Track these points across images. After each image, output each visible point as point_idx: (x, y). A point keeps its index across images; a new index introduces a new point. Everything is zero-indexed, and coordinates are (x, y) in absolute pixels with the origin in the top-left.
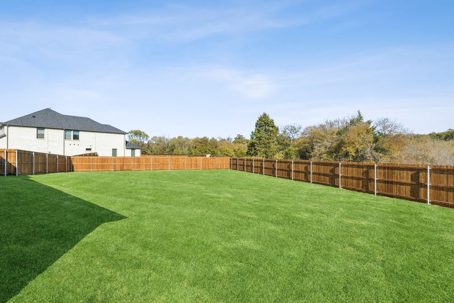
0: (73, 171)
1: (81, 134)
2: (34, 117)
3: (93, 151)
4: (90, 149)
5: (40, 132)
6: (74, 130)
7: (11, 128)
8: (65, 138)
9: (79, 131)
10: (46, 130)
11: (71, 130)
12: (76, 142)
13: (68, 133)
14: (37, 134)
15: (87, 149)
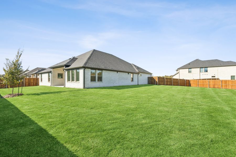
0: (190, 86)
1: (209, 69)
2: (189, 64)
3: (216, 77)
4: (215, 77)
5: (190, 70)
6: (205, 67)
7: (180, 70)
8: (200, 72)
9: (207, 67)
10: (192, 69)
11: (203, 68)
12: (206, 73)
13: (202, 69)
14: (189, 71)
15: (212, 77)
